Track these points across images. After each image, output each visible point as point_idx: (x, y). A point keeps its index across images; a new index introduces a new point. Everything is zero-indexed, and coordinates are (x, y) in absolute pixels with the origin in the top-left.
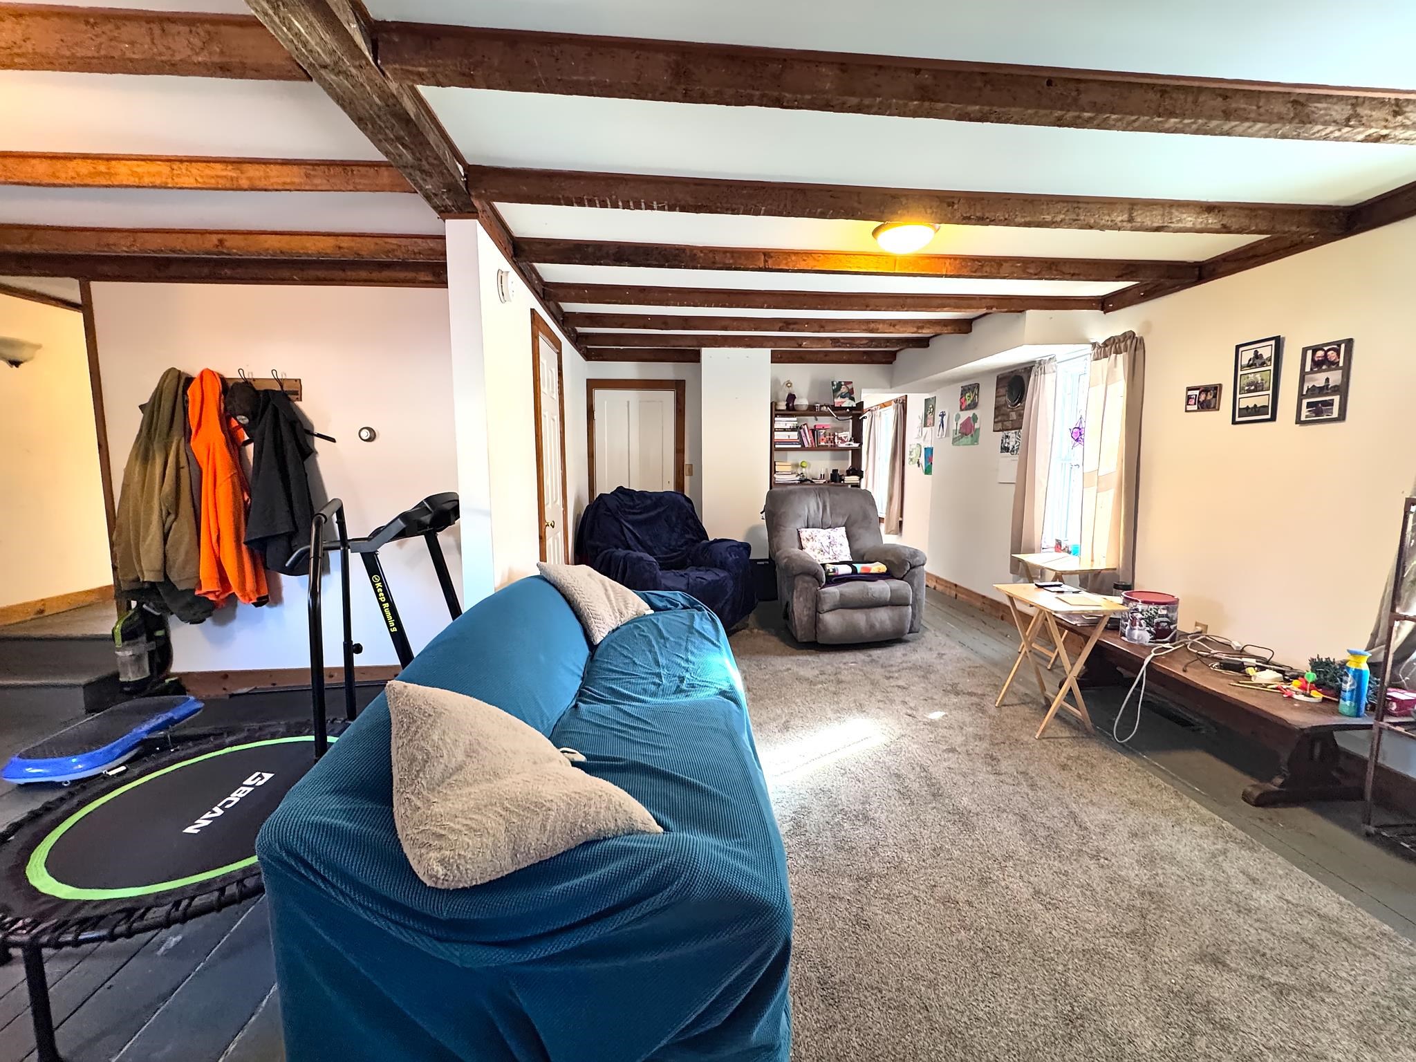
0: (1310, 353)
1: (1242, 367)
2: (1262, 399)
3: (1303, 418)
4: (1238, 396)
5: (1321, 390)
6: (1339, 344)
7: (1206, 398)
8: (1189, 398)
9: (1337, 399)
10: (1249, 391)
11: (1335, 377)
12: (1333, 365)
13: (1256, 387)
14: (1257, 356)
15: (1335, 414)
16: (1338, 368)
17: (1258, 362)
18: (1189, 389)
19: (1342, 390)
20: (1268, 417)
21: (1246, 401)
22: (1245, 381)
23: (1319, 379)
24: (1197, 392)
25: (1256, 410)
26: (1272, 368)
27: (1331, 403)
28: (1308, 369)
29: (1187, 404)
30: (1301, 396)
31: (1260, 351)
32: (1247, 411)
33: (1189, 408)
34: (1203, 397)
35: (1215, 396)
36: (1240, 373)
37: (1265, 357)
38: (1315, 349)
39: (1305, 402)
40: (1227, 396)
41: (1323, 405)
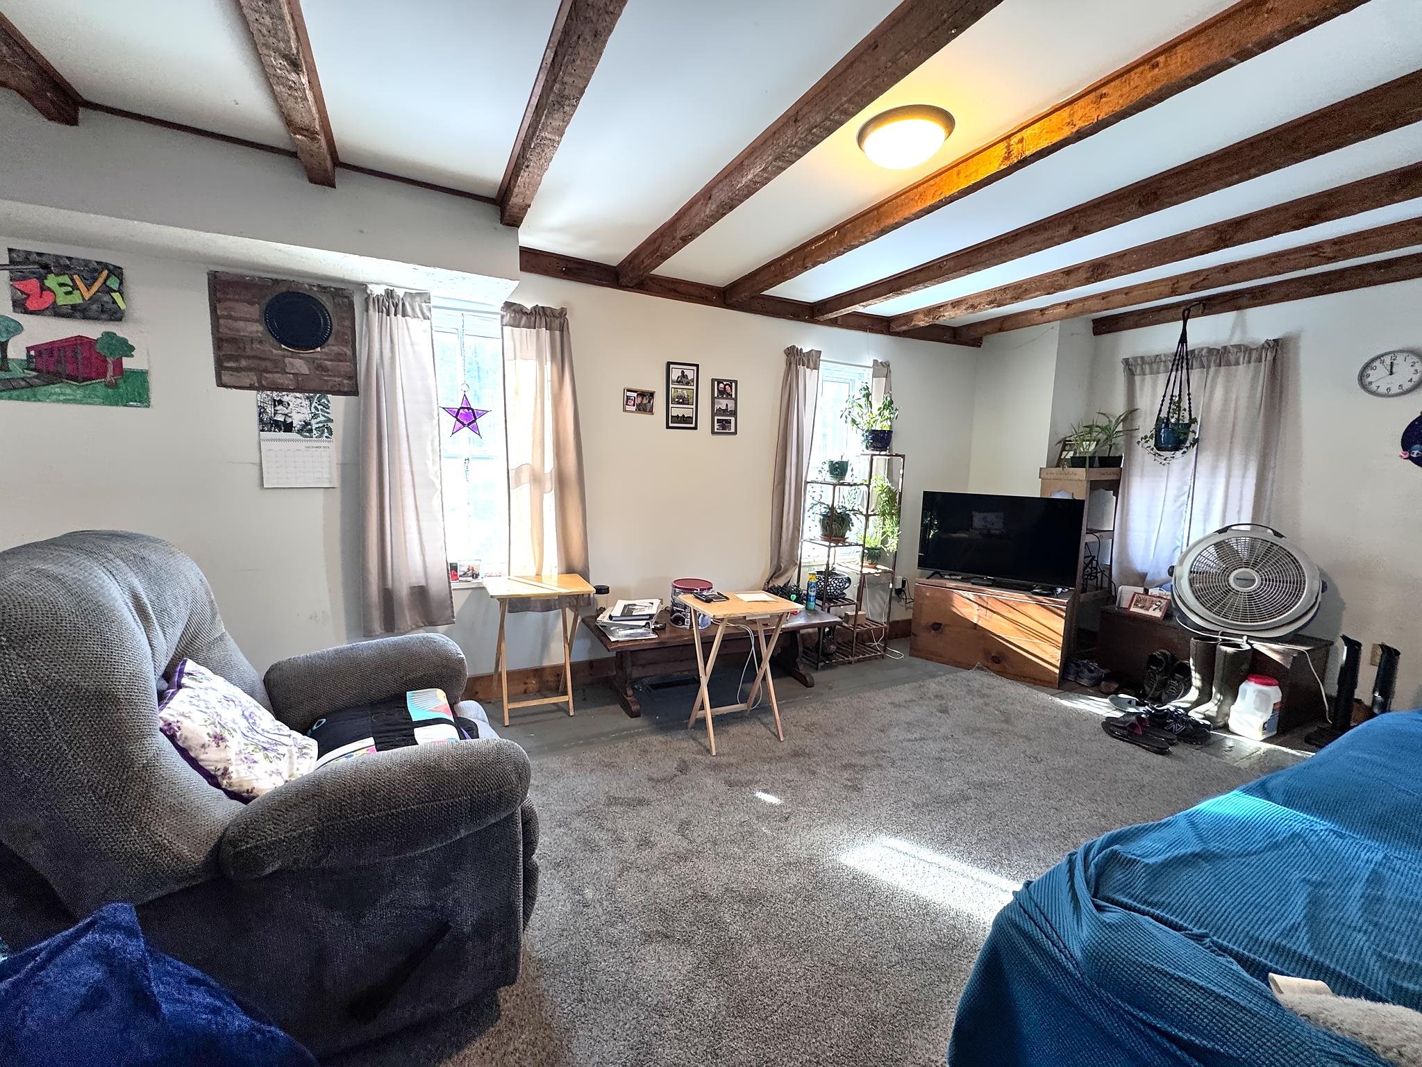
0: (715, 383)
1: (673, 382)
2: (688, 411)
3: (714, 430)
4: (671, 405)
5: (725, 412)
6: (731, 381)
7: (643, 401)
8: (627, 398)
9: (733, 419)
10: (679, 403)
12: (729, 396)
13: (684, 401)
14: (683, 375)
15: (733, 430)
16: (732, 399)
17: (684, 380)
19: (734, 413)
20: (693, 425)
21: (677, 411)
22: (675, 394)
23: (722, 404)
24: (635, 395)
25: (683, 419)
26: (694, 388)
27: (729, 422)
28: (715, 395)
29: (627, 403)
30: (713, 414)
31: (685, 372)
32: (677, 419)
33: (628, 408)
34: (639, 400)
35: (650, 401)
36: (670, 386)
37: (690, 378)
38: (720, 382)
39: (716, 418)
40: (659, 403)
41: (724, 423)
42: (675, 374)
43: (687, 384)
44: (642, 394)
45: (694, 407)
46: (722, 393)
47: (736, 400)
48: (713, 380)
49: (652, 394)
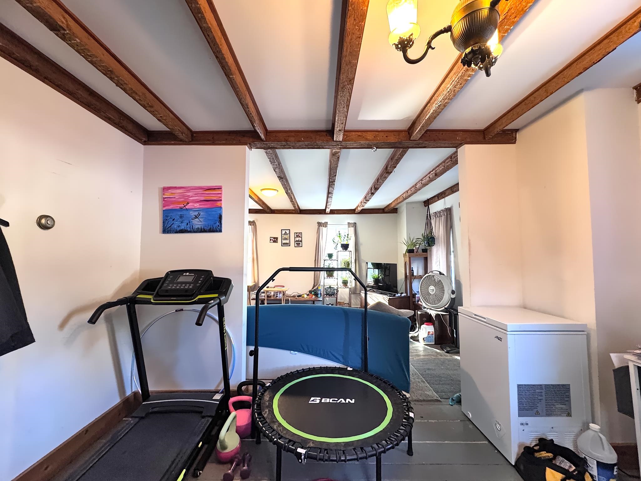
1: (283, 234)
2: (287, 242)
3: (296, 246)
4: (282, 240)
5: (298, 241)
6: (300, 233)
7: (275, 240)
8: (271, 239)
10: (285, 239)
11: (300, 239)
12: (300, 237)
13: (286, 239)
15: (301, 246)
17: (286, 234)
18: (270, 237)
19: (301, 241)
20: (289, 245)
21: (284, 242)
22: (283, 237)
23: (297, 239)
24: (273, 238)
25: (286, 244)
26: (289, 235)
27: (300, 244)
28: (295, 237)
29: (270, 241)
30: (295, 242)
31: (286, 232)
32: (284, 244)
33: (271, 242)
34: (274, 240)
35: (277, 240)
36: (282, 235)
37: (287, 233)
38: (296, 233)
39: (296, 243)
40: (279, 240)
41: (298, 244)
42: (284, 232)
43: (287, 234)
44: (274, 238)
45: (289, 240)
46: (297, 236)
47: (302, 237)
48: (295, 233)
49: (277, 238)
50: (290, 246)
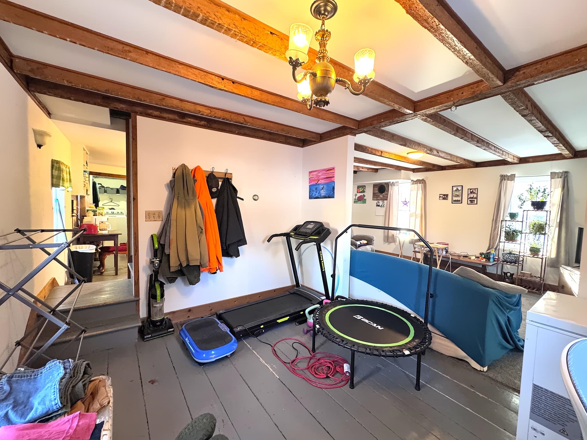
0: (469, 190)
2: (459, 198)
5: (472, 198)
6: (475, 189)
7: (445, 197)
8: (440, 196)
9: (476, 200)
10: (456, 196)
11: (475, 196)
12: (474, 193)
13: (458, 196)
14: (457, 189)
15: (476, 203)
16: (475, 194)
18: (440, 194)
19: (476, 198)
21: (455, 199)
22: (454, 194)
23: (472, 196)
24: (442, 195)
28: (469, 193)
29: (440, 198)
30: (468, 199)
31: (458, 188)
32: (455, 201)
34: (444, 197)
35: (447, 197)
38: (470, 189)
39: (469, 200)
40: (450, 197)
42: (455, 189)
43: (459, 191)
44: (444, 195)
45: (461, 197)
46: (471, 193)
47: (477, 194)
48: (468, 189)
49: (447, 195)
50: (462, 203)
